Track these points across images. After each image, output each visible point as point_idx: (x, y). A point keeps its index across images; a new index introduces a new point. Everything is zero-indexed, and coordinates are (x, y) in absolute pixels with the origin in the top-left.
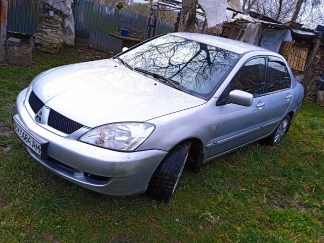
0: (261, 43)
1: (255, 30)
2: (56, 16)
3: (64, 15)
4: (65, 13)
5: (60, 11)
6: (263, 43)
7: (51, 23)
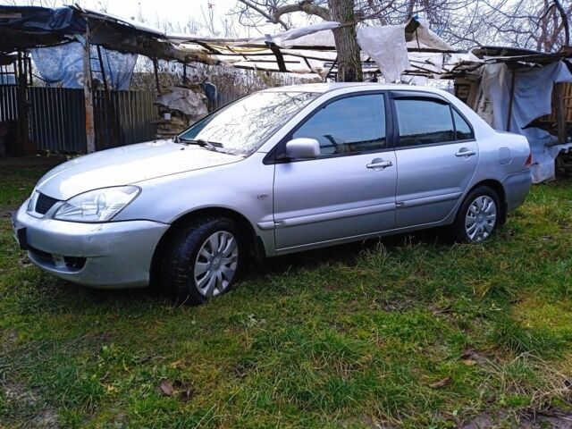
0: (515, 94)
1: (498, 77)
2: (174, 119)
3: (186, 116)
4: (187, 113)
5: (180, 112)
6: (518, 94)
7: (168, 130)
